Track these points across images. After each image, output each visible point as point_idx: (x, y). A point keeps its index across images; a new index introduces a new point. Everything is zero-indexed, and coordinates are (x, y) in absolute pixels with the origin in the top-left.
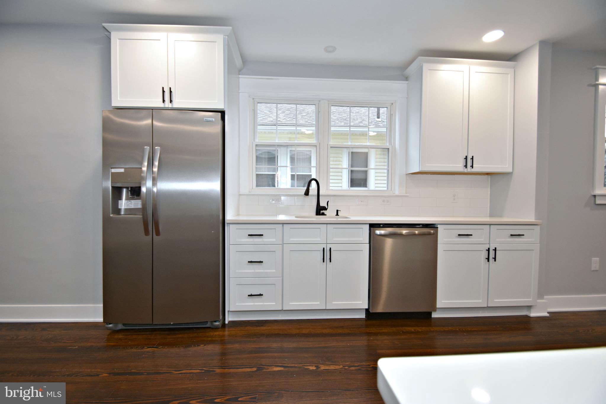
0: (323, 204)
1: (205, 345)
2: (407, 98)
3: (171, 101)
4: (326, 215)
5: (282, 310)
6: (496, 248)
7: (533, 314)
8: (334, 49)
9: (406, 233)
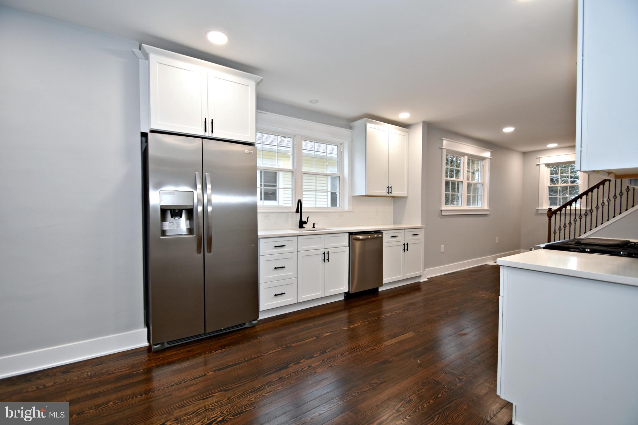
0: (304, 219)
1: (261, 337)
2: (352, 142)
3: (212, 132)
4: (304, 228)
5: (297, 303)
6: (407, 243)
7: (423, 280)
8: (317, 101)
9: (370, 237)
